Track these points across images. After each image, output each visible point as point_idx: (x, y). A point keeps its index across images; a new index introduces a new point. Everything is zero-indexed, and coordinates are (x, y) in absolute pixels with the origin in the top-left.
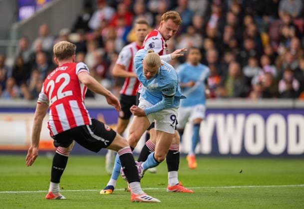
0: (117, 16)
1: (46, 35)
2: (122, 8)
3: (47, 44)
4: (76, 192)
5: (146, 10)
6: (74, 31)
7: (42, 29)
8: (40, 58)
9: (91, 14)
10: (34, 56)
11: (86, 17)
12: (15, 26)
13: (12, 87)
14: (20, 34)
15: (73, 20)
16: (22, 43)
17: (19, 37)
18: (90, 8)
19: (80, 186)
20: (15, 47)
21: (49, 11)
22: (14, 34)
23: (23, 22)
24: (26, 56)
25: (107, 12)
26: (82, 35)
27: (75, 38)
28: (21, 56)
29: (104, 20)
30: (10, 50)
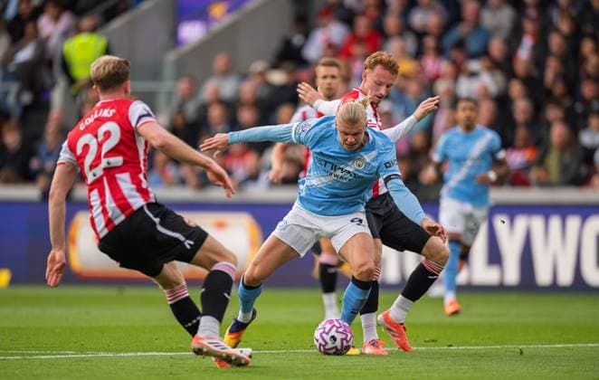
0: (354, 38)
1: (227, 72)
2: (362, 25)
3: (228, 88)
4: (278, 354)
5: (406, 28)
6: (275, 66)
7: (220, 62)
8: (216, 113)
9: (307, 35)
10: (204, 109)
11: (297, 40)
12: (171, 57)
13: (164, 166)
14: (181, 71)
15: (275, 45)
16: (183, 86)
17: (179, 76)
18: (305, 24)
19: (285, 343)
20: (170, 94)
21: (231, 29)
22: (168, 71)
23: (185, 48)
24: (191, 110)
25: (335, 32)
26: (290, 72)
27: (278, 77)
28: (181, 110)
29: (330, 46)
30: (162, 99)
